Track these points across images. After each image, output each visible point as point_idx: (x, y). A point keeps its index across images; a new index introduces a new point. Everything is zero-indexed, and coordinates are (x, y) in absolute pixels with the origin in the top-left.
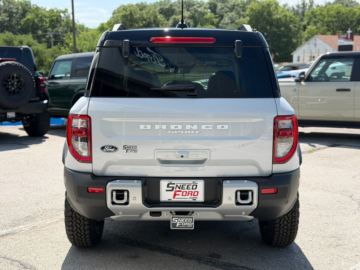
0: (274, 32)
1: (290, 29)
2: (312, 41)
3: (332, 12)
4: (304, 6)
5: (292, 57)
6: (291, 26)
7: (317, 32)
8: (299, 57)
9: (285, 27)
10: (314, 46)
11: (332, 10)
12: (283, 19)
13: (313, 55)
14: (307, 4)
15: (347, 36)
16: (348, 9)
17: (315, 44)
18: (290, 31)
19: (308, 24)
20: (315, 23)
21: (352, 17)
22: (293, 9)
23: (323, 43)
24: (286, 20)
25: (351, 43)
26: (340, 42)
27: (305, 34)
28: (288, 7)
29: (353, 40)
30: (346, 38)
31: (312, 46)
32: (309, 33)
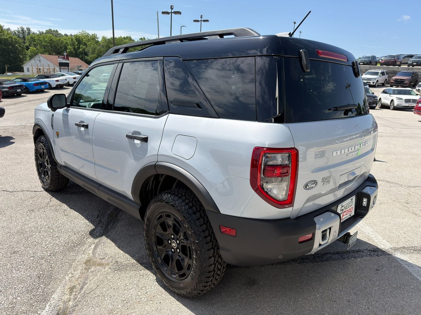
0: (3, 48)
1: (17, 48)
2: (37, 58)
3: (46, 39)
4: (23, 32)
5: (23, 68)
6: (16, 45)
7: (38, 52)
8: (28, 69)
9: (12, 46)
10: (39, 61)
11: (47, 37)
12: (10, 40)
13: (39, 68)
14: (25, 31)
15: (64, 57)
16: (58, 38)
17: (40, 60)
18: (17, 50)
19: (30, 45)
20: (35, 46)
21: (61, 44)
22: (15, 33)
23: (45, 60)
24: (12, 41)
25: (67, 61)
26: (60, 61)
27: (29, 52)
28: (11, 32)
29: (68, 60)
30: (64, 58)
31: (38, 62)
32: (31, 52)
